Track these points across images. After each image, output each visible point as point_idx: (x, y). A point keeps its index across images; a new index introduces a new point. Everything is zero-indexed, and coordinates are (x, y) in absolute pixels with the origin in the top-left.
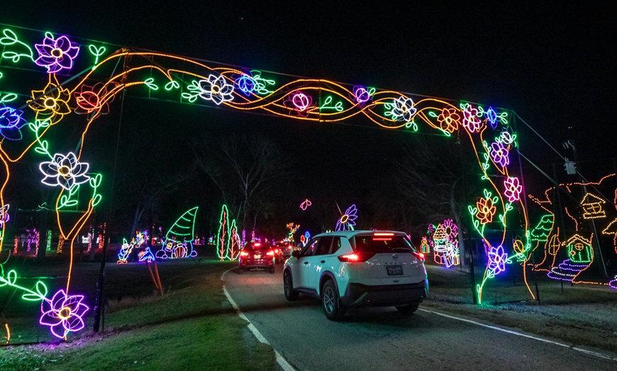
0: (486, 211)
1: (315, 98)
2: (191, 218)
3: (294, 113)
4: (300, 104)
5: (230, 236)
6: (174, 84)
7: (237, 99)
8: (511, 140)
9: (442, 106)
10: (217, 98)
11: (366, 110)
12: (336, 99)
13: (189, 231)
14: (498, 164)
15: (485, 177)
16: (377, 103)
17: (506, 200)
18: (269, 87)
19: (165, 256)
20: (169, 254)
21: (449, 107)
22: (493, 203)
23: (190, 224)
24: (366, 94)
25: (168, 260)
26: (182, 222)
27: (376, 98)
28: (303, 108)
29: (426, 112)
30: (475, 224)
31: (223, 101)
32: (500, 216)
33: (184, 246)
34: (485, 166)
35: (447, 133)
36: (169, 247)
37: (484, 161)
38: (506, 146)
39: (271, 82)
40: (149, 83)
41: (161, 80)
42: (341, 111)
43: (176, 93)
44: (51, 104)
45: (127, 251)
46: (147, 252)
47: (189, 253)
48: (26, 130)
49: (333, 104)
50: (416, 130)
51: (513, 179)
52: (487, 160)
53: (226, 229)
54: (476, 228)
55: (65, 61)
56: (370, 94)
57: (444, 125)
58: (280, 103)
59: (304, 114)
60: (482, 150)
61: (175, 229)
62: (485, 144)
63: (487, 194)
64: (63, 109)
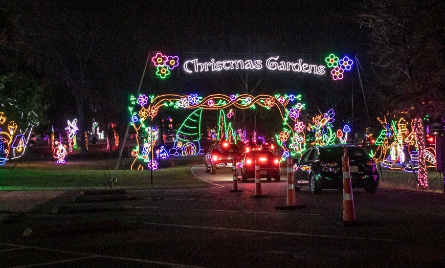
0: (284, 136)
1: (216, 101)
2: (197, 118)
3: (209, 107)
4: (210, 104)
5: (227, 137)
6: (172, 103)
7: (191, 105)
8: (301, 107)
9: (266, 97)
10: (184, 106)
11: (235, 103)
12: (223, 100)
13: (196, 131)
14: (293, 118)
15: (285, 123)
16: (239, 100)
17: (295, 132)
18: (200, 100)
19: (177, 154)
20: (180, 151)
21: (269, 97)
22: (288, 133)
23: (196, 124)
24: (235, 97)
25: (180, 157)
26: (189, 123)
27: (239, 98)
28: (211, 105)
29: (259, 101)
30: (278, 142)
31: (186, 106)
32: (291, 138)
33: (193, 145)
34: (286, 119)
35: (268, 108)
36: (180, 145)
37: (286, 117)
38: (298, 110)
39: (201, 98)
40: (166, 104)
41: (168, 103)
42: (225, 104)
43: (173, 106)
44: (143, 114)
45: (148, 149)
46: (162, 150)
47: (197, 150)
48: (139, 121)
49: (222, 102)
50: (254, 108)
51: (300, 123)
52: (287, 116)
53: (224, 131)
54: (279, 143)
55: (145, 102)
56: (236, 97)
57: (267, 105)
58: (204, 104)
59: (212, 107)
60: (284, 113)
61: (184, 129)
62: (286, 110)
63: (285, 130)
64: (146, 115)
